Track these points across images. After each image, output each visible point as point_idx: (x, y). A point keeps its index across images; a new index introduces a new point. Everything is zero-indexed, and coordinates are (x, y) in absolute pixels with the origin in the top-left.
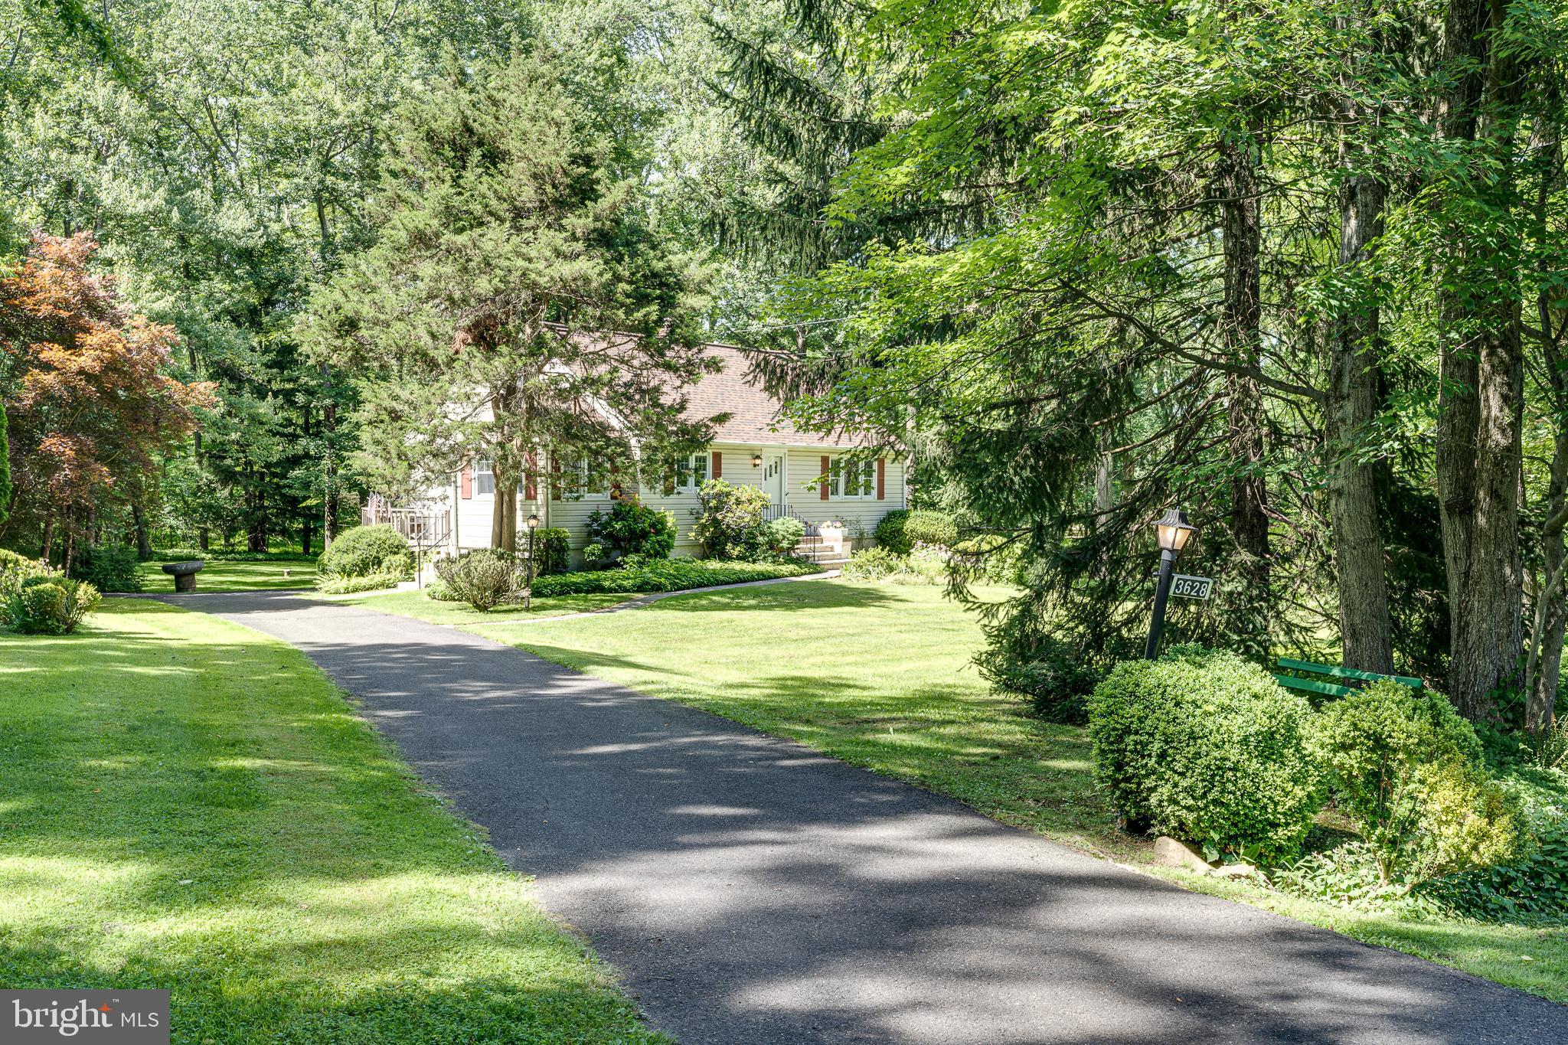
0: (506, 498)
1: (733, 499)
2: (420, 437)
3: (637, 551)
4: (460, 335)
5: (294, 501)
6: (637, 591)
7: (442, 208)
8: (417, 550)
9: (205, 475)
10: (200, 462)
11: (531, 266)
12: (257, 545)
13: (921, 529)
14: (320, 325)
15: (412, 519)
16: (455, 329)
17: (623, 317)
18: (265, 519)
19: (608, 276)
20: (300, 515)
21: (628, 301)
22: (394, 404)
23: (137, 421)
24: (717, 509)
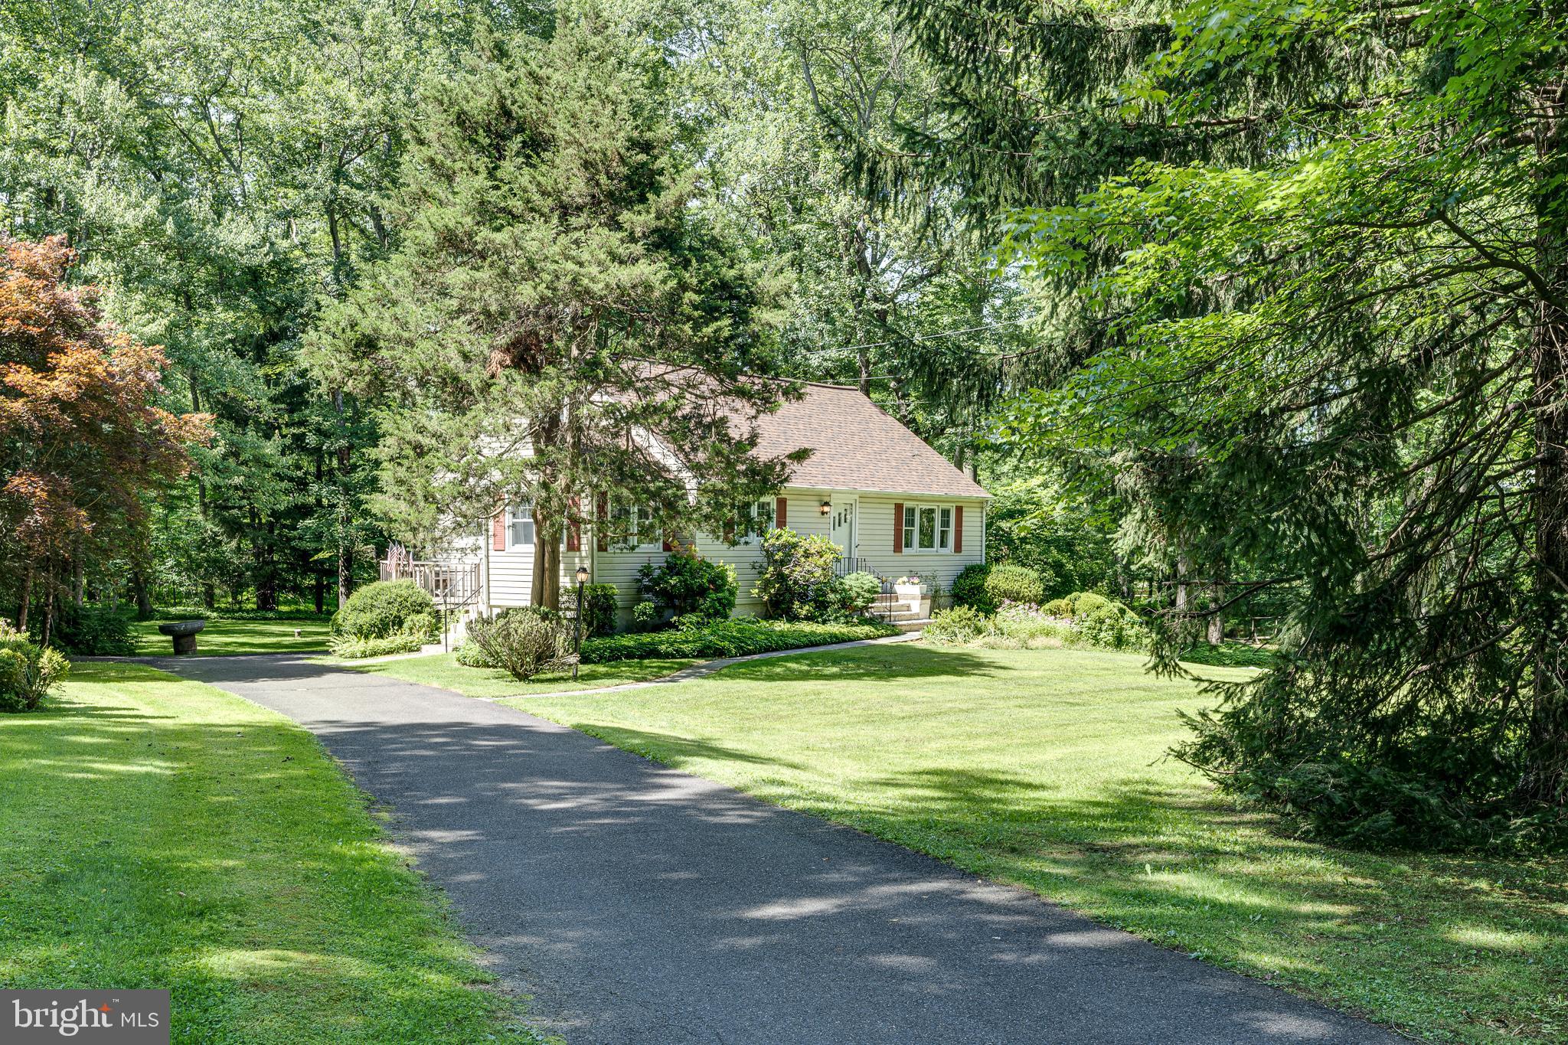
0: (548, 548)
1: (801, 551)
2: (450, 476)
3: (693, 610)
4: (497, 356)
5: (305, 555)
6: (697, 657)
7: (475, 204)
8: (442, 608)
9: (209, 526)
10: (204, 513)
11: (583, 271)
12: (266, 603)
13: (1004, 586)
14: (333, 345)
15: (437, 574)
16: (491, 347)
17: (690, 332)
18: (274, 574)
19: (672, 283)
20: (313, 571)
21: (696, 314)
22: (419, 437)
23: (121, 458)
24: (782, 563)
